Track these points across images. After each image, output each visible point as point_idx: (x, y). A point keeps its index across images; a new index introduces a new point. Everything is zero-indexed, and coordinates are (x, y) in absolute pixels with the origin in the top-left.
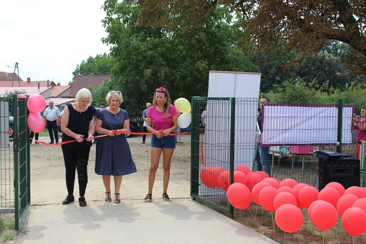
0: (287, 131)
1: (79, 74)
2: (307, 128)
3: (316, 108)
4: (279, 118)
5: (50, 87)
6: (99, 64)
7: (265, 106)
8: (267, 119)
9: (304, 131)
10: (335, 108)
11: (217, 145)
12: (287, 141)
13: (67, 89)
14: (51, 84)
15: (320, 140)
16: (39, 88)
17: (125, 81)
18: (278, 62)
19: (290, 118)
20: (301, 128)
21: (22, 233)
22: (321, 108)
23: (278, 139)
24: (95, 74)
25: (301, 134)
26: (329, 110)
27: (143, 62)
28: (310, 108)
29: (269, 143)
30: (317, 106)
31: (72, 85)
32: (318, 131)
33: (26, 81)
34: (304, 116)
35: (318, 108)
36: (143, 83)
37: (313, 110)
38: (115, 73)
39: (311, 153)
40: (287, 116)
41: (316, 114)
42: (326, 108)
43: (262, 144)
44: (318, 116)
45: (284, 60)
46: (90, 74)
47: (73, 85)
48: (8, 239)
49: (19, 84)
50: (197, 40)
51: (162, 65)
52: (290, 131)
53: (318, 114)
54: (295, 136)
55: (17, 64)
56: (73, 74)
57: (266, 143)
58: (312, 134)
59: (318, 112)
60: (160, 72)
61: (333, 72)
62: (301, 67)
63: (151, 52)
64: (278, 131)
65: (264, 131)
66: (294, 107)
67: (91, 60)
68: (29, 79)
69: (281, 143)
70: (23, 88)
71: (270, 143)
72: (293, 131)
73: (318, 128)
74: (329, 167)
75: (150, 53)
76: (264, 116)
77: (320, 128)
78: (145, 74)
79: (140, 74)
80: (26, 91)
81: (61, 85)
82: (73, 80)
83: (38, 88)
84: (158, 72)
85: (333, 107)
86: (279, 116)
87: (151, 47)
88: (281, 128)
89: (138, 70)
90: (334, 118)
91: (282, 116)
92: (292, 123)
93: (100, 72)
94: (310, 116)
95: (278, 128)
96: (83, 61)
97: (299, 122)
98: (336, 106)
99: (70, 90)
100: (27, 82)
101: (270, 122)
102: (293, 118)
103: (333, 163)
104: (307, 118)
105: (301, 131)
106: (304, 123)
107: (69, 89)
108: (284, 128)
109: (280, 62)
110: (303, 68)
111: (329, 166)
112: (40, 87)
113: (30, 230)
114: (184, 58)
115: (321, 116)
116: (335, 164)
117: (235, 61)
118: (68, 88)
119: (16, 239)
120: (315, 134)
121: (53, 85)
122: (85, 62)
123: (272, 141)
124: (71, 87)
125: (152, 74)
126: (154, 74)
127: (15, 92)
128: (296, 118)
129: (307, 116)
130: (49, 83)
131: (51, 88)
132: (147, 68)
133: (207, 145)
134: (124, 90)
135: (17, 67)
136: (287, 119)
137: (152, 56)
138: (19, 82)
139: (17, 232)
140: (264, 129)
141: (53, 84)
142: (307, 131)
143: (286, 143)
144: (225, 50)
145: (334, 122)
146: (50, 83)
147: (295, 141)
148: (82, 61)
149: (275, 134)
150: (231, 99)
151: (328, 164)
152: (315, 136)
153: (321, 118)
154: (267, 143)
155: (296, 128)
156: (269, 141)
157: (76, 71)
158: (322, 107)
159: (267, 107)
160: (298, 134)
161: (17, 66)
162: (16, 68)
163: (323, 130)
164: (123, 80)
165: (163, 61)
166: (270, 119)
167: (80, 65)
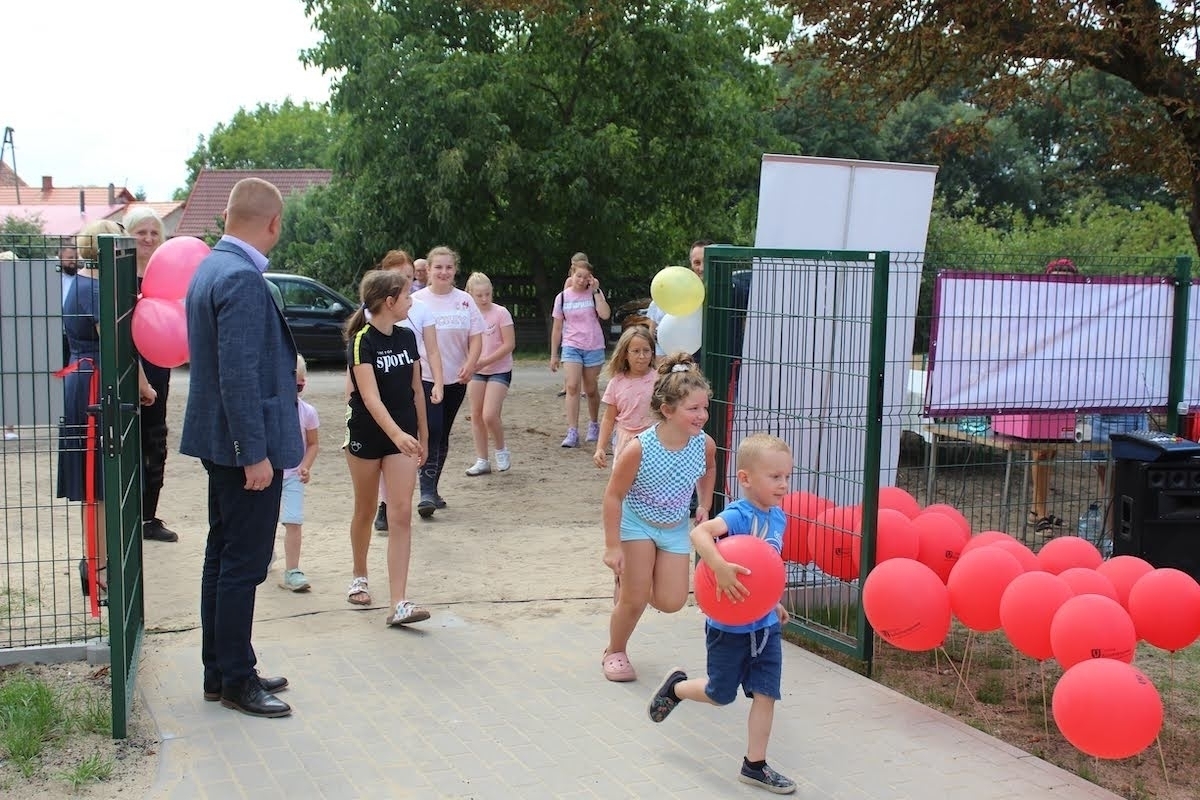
0: (1012, 365)
1: (207, 166)
2: (1075, 355)
3: (1105, 287)
4: (986, 322)
5: (118, 207)
6: (268, 135)
7: (943, 280)
8: (949, 322)
9: (1066, 364)
10: (1164, 287)
11: (784, 412)
12: (1010, 399)
13: (170, 214)
14: (121, 196)
15: (1115, 395)
16: (83, 209)
17: (379, 187)
18: (827, 135)
19: (1023, 322)
20: (1058, 355)
21: (134, 749)
22: (1122, 287)
23: (983, 392)
24: (259, 165)
25: (1056, 373)
26: (1147, 294)
27: (437, 128)
28: (1088, 286)
29: (952, 407)
30: (1109, 281)
31: (187, 200)
32: (1109, 363)
33: (41, 186)
34: (1069, 313)
35: (1114, 287)
36: (435, 194)
37: (1096, 295)
38: (342, 163)
39: (1070, 435)
40: (1015, 313)
41: (1104, 306)
42: (1139, 287)
43: (932, 408)
44: (1112, 313)
45: (844, 128)
46: (241, 165)
47: (192, 200)
48: (90, 778)
49: (18, 195)
50: (606, 57)
51: (499, 136)
52: (1021, 364)
53: (1113, 307)
54: (1038, 382)
55: (10, 130)
56: (187, 166)
57: (943, 407)
58: (1091, 374)
59: (1113, 301)
60: (492, 159)
61: (993, 166)
62: (897, 151)
63: (462, 94)
64: (984, 366)
65: (937, 366)
66: (1037, 283)
67: (241, 121)
68: (47, 180)
69: (992, 406)
70: (33, 210)
71: (956, 407)
72: (1030, 364)
73: (1101, 355)
74: (1158, 489)
75: (458, 96)
76: (941, 314)
77: (1118, 354)
78: (441, 165)
79: (429, 165)
80: (42, 218)
81: (148, 200)
82: (188, 182)
83: (79, 208)
84: (486, 159)
85: (1160, 283)
86: (987, 313)
87: (461, 78)
88: (994, 356)
89: (418, 153)
90: (1162, 321)
91: (996, 313)
92: (1029, 337)
93: (272, 160)
94: (1086, 313)
95: (984, 357)
96: (220, 124)
97: (1050, 333)
98: (1170, 281)
99: (182, 217)
100: (43, 190)
101: (958, 332)
102: (1032, 322)
103: (1173, 473)
104: (1077, 321)
105: (1057, 364)
106: (1067, 337)
107: (177, 214)
108: (1003, 356)
109: (833, 132)
110: (902, 153)
111: (1160, 484)
112: (86, 206)
113: (166, 737)
114: (565, 114)
115: (1120, 313)
116: (1178, 479)
117: (727, 128)
118: (174, 211)
119: (120, 777)
120: (1100, 374)
121: (126, 201)
122: (225, 128)
123: (964, 399)
124: (183, 207)
125: (467, 165)
126: (473, 164)
127: (5, 223)
128: (1041, 322)
129: (1078, 313)
130: (113, 192)
131: (122, 209)
132: (451, 147)
133: (751, 413)
134: (375, 215)
135: (11, 142)
136: (1014, 322)
137: (466, 108)
138: (17, 189)
139: (118, 747)
140: (938, 357)
141: (125, 194)
142: (1074, 364)
143: (1008, 406)
144: (697, 92)
145: (1161, 332)
146: (117, 193)
147: (1037, 398)
148: (216, 125)
149: (974, 376)
150: (872, 256)
151: (1156, 479)
152: (1099, 381)
153: (1120, 322)
154: (947, 407)
155: (1040, 355)
156: (955, 400)
157: (196, 155)
158: (1126, 283)
159: (951, 282)
160: (1047, 374)
161: (8, 139)
162: (6, 144)
163: (1125, 363)
164: (371, 185)
165: (500, 123)
166: (958, 322)
167: (207, 138)
